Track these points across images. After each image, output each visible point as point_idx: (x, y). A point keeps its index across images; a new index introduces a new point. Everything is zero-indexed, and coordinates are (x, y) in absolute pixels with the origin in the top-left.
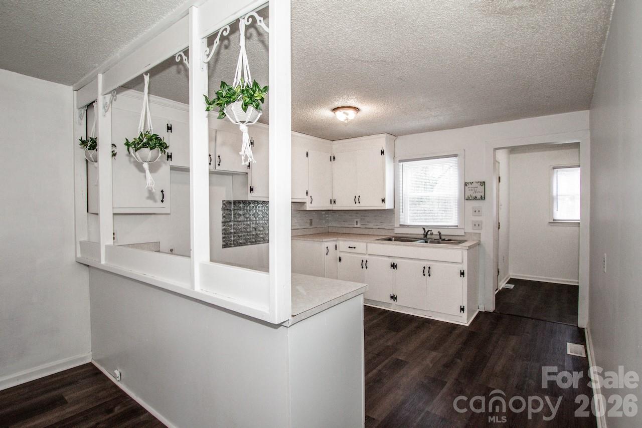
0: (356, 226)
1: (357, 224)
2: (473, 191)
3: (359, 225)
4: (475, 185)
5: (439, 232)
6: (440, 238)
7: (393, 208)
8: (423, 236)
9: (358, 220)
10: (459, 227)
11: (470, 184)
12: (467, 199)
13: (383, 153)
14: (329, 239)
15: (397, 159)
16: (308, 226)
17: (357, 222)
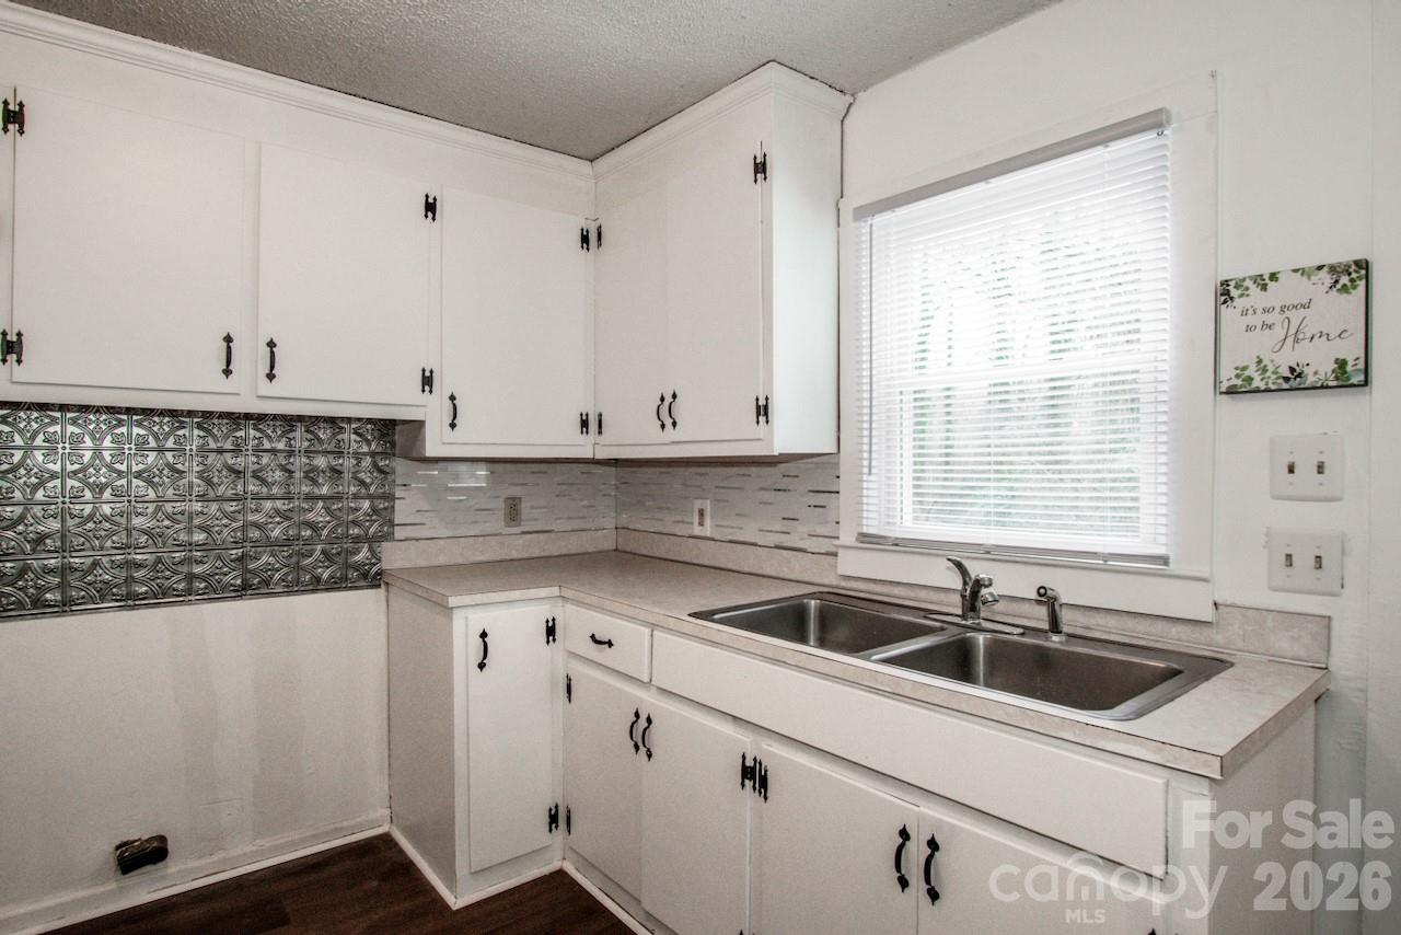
0: (697, 530)
1: (701, 524)
2: (1279, 332)
3: (708, 530)
4: (1288, 290)
5: (1043, 592)
6: (1055, 626)
7: (833, 449)
8: (957, 599)
9: (708, 506)
10: (1173, 568)
11: (1254, 290)
12: (1231, 391)
13: (760, 168)
14: (517, 594)
15: (848, 206)
16: (496, 523)
17: (702, 513)
